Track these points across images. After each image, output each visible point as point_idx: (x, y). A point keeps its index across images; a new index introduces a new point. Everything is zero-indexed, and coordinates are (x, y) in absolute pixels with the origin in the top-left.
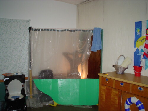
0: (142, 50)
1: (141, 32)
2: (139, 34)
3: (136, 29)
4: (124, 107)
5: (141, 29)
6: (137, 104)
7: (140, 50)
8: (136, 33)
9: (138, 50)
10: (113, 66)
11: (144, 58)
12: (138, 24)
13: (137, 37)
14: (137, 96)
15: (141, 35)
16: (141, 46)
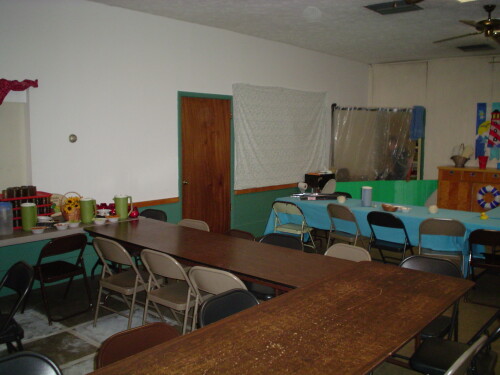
0: (486, 137)
1: (485, 115)
2: (482, 117)
3: (478, 112)
4: (476, 198)
5: (485, 112)
6: (493, 191)
7: (483, 136)
8: (478, 117)
9: (480, 137)
10: (453, 158)
11: (489, 146)
12: (482, 107)
13: (480, 122)
14: (492, 184)
15: (484, 120)
16: (485, 133)
